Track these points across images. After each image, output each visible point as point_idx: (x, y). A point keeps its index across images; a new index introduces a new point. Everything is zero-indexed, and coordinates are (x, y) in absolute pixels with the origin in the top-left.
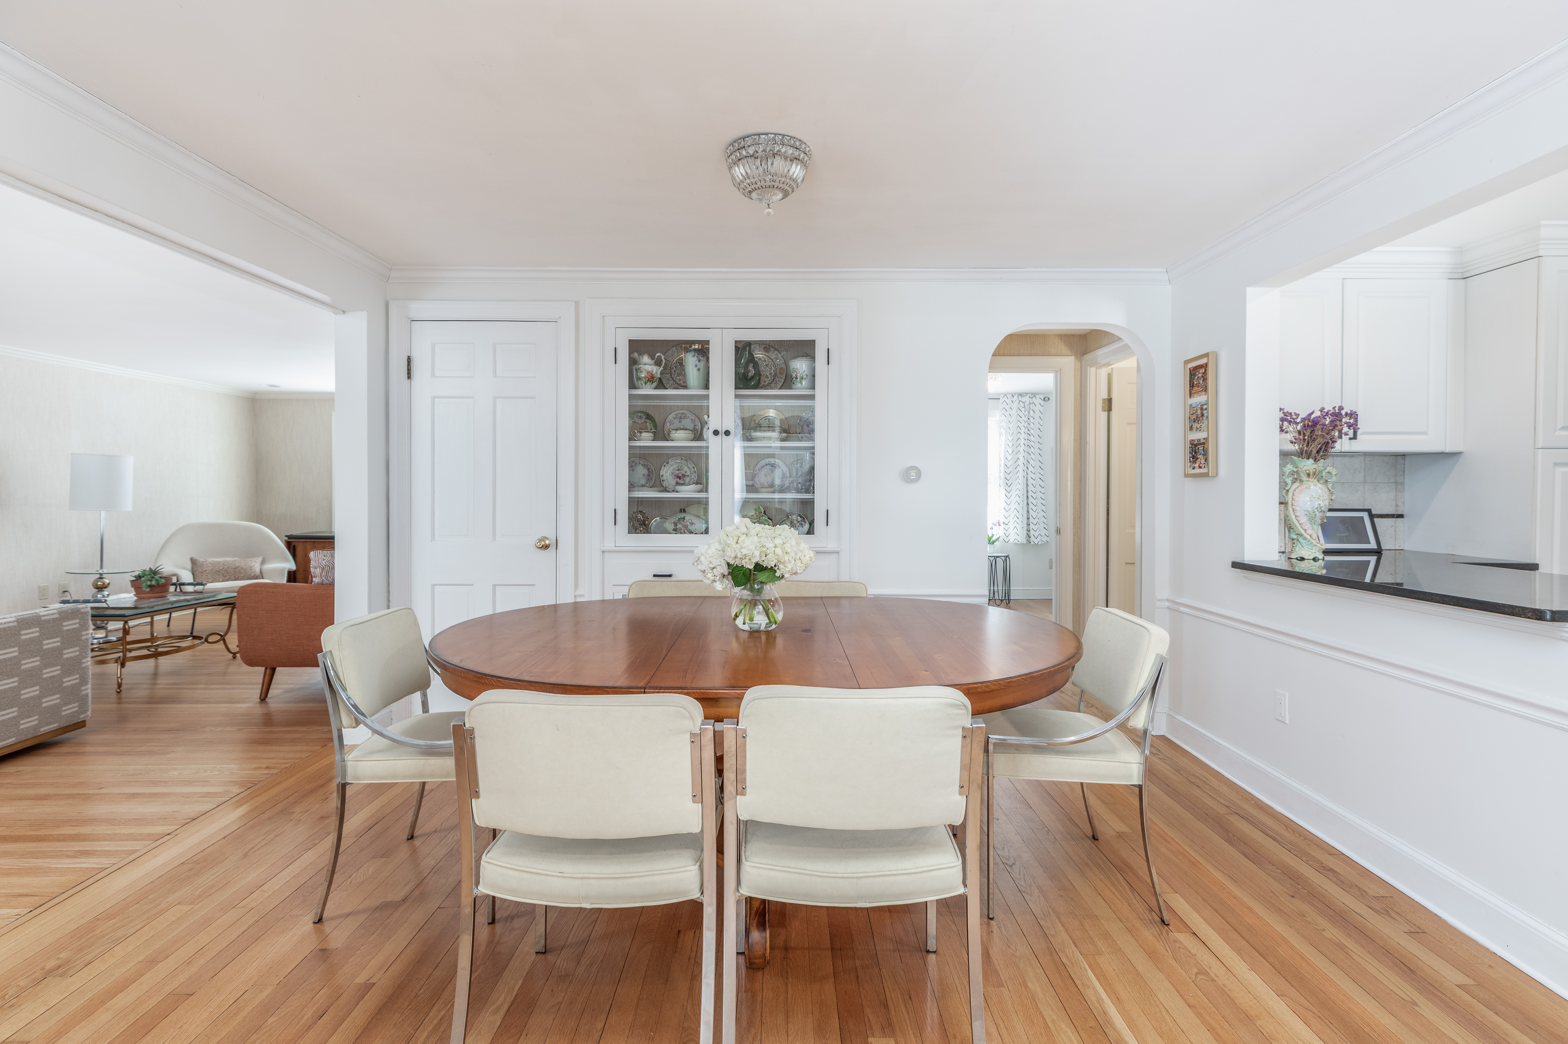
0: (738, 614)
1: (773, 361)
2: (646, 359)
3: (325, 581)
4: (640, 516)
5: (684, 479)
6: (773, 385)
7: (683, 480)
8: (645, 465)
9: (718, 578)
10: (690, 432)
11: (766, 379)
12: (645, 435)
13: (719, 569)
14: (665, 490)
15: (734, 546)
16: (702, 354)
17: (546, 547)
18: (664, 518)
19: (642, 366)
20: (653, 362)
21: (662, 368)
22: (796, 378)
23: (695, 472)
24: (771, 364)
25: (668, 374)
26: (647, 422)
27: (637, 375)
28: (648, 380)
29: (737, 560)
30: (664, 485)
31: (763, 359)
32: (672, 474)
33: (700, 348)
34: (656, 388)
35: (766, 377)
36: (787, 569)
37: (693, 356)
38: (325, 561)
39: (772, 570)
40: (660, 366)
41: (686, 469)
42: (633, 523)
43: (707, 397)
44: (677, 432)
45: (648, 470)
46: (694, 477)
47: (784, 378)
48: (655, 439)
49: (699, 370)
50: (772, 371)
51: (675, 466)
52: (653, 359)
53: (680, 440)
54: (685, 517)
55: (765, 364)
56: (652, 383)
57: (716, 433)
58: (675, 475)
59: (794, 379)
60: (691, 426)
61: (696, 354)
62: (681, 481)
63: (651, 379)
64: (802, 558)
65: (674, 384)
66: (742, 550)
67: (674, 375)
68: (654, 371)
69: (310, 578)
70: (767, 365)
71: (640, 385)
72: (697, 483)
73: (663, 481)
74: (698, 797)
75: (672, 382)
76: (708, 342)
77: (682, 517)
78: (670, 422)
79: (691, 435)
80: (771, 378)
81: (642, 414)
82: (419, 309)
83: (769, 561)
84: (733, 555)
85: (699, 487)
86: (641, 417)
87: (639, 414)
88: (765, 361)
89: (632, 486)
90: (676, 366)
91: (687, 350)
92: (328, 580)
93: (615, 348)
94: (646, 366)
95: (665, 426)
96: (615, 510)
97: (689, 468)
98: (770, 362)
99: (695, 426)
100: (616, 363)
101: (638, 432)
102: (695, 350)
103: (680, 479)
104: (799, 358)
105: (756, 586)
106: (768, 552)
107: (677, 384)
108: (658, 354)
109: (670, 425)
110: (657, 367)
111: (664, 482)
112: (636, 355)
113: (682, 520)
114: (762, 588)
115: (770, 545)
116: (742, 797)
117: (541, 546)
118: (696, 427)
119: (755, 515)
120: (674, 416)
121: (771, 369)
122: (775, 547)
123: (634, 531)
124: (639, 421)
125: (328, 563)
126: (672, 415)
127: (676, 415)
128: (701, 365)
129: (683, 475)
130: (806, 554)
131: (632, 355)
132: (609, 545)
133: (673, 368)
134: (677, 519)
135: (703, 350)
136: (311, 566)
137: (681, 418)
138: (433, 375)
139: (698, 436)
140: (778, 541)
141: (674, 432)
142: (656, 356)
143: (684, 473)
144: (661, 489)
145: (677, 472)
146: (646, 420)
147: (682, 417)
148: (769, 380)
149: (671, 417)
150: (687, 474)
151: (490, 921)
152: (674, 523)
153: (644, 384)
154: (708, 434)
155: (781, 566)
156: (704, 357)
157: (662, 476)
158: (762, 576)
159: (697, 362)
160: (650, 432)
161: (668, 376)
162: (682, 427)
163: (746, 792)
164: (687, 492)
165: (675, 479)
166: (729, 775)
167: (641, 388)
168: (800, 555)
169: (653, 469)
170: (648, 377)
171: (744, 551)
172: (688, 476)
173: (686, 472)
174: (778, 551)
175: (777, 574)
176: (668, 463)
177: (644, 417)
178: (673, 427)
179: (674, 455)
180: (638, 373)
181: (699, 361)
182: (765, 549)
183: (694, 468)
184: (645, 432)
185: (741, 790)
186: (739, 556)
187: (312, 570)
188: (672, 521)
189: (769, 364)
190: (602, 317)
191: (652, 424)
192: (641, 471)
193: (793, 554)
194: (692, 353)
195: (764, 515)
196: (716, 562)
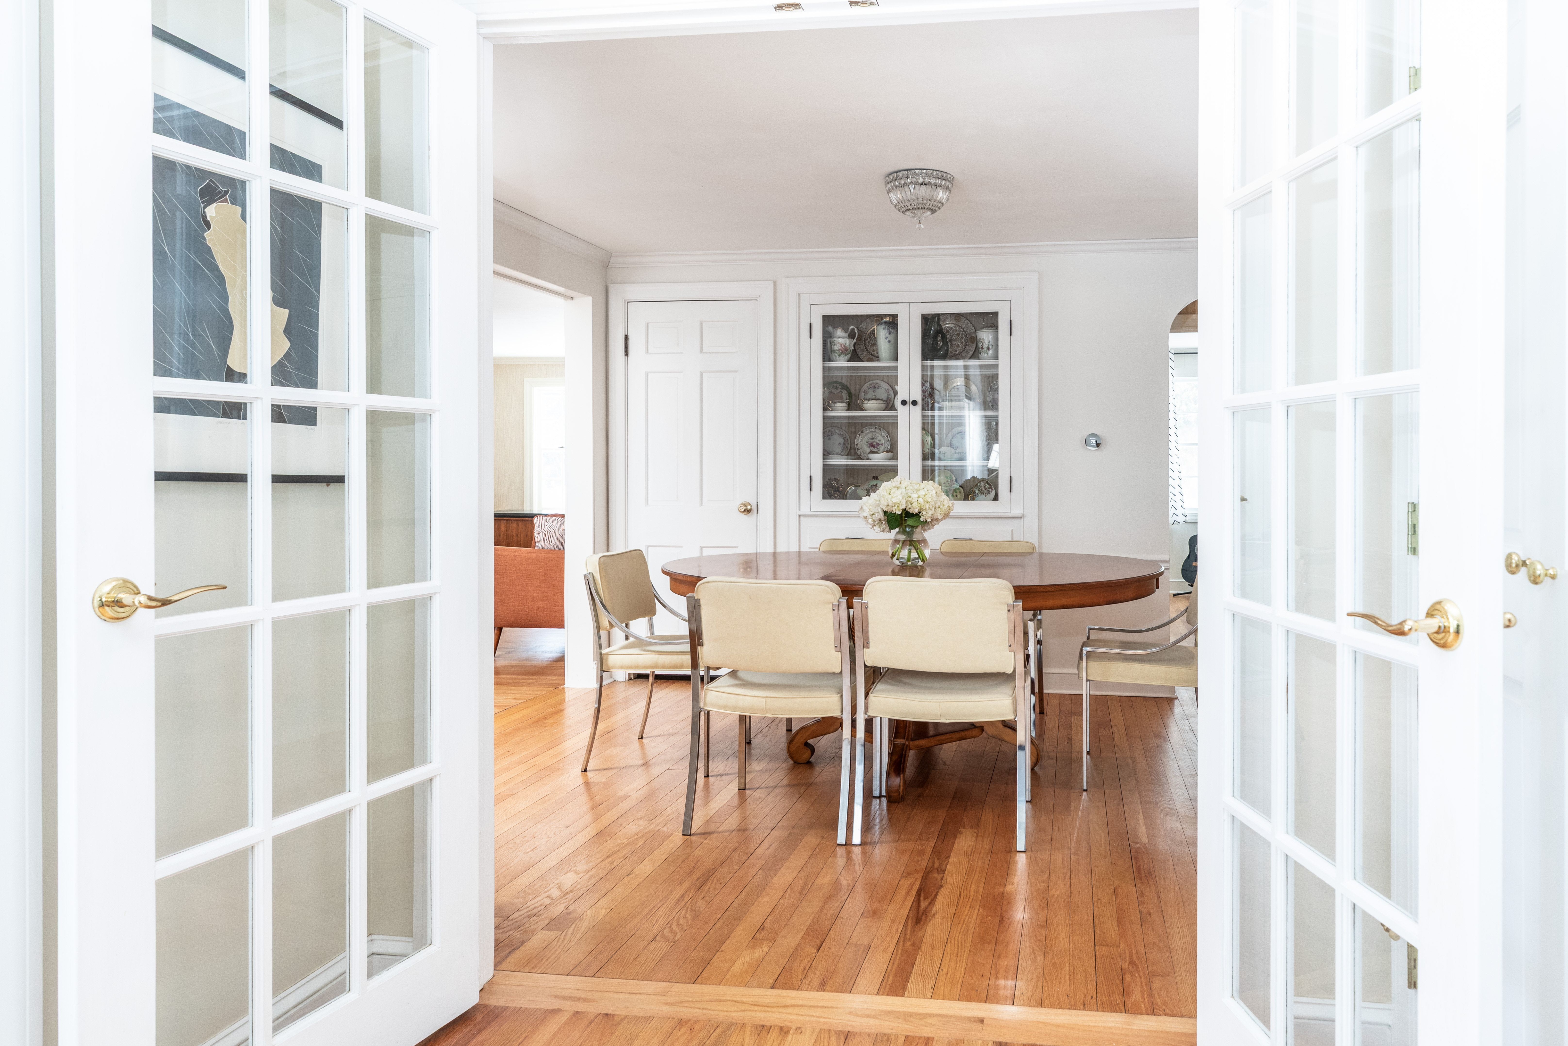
0: (894, 554)
1: (963, 330)
2: (840, 332)
3: (547, 546)
4: (834, 483)
5: (878, 447)
6: (964, 354)
7: (878, 449)
8: (841, 434)
9: (877, 523)
10: (882, 402)
11: (957, 349)
12: (839, 405)
13: (876, 515)
14: (859, 458)
15: (887, 496)
16: (892, 326)
17: (748, 511)
18: (857, 486)
19: (835, 339)
20: (846, 335)
21: (855, 341)
22: (982, 348)
23: (889, 440)
24: (962, 334)
25: (862, 345)
26: (842, 392)
27: (832, 348)
28: (842, 352)
29: (889, 507)
30: (859, 454)
31: (954, 328)
32: (867, 442)
33: (891, 320)
34: (849, 360)
35: (957, 347)
36: (928, 515)
37: (884, 329)
38: (547, 526)
39: (918, 515)
40: (854, 339)
41: (880, 437)
42: (828, 489)
43: (896, 368)
44: (869, 402)
45: (844, 438)
46: (888, 446)
47: (975, 347)
48: (849, 409)
49: (889, 342)
50: (963, 340)
51: (870, 436)
52: (846, 332)
53: (872, 409)
54: (877, 484)
55: (956, 333)
56: (846, 355)
57: (904, 403)
58: (870, 444)
59: (981, 349)
60: (884, 396)
61: (887, 327)
62: (875, 450)
63: (844, 351)
64: (941, 507)
65: (868, 355)
66: (893, 500)
67: (868, 346)
68: (848, 344)
69: (533, 544)
70: (958, 335)
71: (834, 357)
72: (887, 452)
73: (858, 449)
74: (838, 647)
75: (866, 353)
76: (896, 316)
77: (875, 484)
78: (864, 392)
79: (883, 405)
80: (962, 347)
81: (838, 385)
82: (634, 291)
83: (914, 508)
84: (886, 504)
85: (890, 454)
86: (836, 388)
87: (835, 385)
88: (956, 330)
89: (826, 454)
90: (870, 337)
91: (879, 324)
92: (550, 545)
93: (810, 324)
94: (839, 339)
95: (860, 395)
96: (811, 477)
97: (883, 437)
98: (961, 331)
99: (888, 395)
100: (810, 338)
101: (832, 402)
102: (886, 322)
103: (874, 447)
104: (985, 329)
105: (907, 529)
106: (913, 501)
107: (871, 354)
108: (852, 327)
109: (865, 395)
110: (850, 339)
111: (859, 451)
112: (830, 328)
113: (874, 487)
114: (912, 531)
115: (914, 496)
116: (867, 649)
117: (743, 510)
118: (889, 397)
119: (947, 484)
120: (868, 386)
121: (962, 338)
122: (918, 497)
123: (829, 497)
124: (835, 391)
125: (549, 529)
126: (866, 385)
127: (870, 384)
128: (891, 337)
129: (877, 443)
130: (945, 504)
131: (827, 329)
132: (805, 510)
133: (867, 339)
134: (870, 486)
135: (892, 323)
136: (535, 531)
137: (875, 388)
138: (647, 352)
139: (890, 406)
140: (922, 493)
141: (866, 402)
142: (850, 329)
143: (878, 442)
144: (856, 456)
145: (872, 441)
146: (842, 391)
147: (877, 387)
148: (960, 349)
149: (865, 387)
150: (881, 443)
151: (706, 775)
152: (867, 490)
153: (838, 357)
154: (898, 404)
155: (924, 513)
156: (894, 329)
157: (857, 445)
158: (910, 522)
159: (887, 335)
160: (844, 402)
161: (862, 347)
162: (874, 397)
163: (869, 646)
164: (878, 459)
165: (869, 447)
166: (858, 634)
167: (835, 360)
168: (939, 504)
169: (849, 438)
170: (841, 350)
171: (894, 500)
172: (882, 444)
173: (880, 441)
174: (921, 500)
175: (922, 519)
176: (862, 432)
177: (840, 387)
178: (868, 397)
179: (868, 425)
180: (833, 346)
181: (890, 334)
182: (911, 499)
183: (887, 436)
184: (839, 402)
185: (866, 645)
186: (890, 504)
187: (536, 535)
188: (865, 488)
189: (960, 333)
190: (798, 294)
191: (847, 394)
192: (837, 441)
193: (933, 503)
194: (883, 326)
195: (955, 482)
196: (874, 510)
